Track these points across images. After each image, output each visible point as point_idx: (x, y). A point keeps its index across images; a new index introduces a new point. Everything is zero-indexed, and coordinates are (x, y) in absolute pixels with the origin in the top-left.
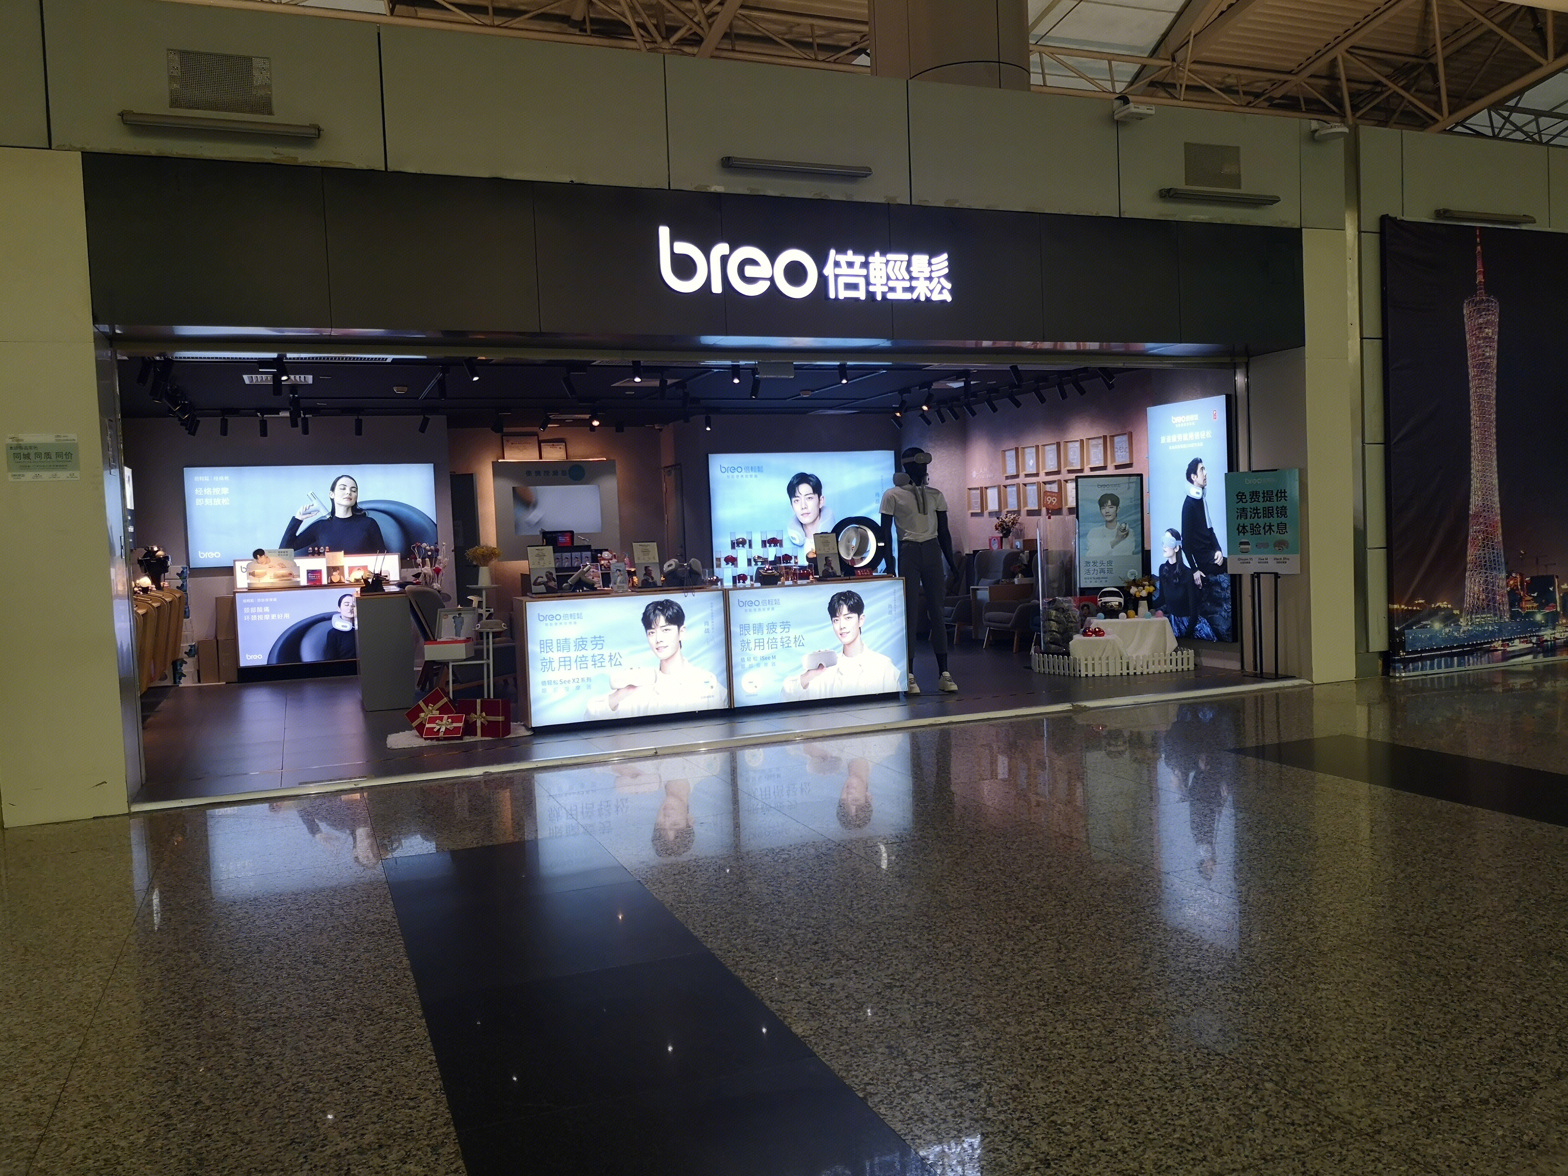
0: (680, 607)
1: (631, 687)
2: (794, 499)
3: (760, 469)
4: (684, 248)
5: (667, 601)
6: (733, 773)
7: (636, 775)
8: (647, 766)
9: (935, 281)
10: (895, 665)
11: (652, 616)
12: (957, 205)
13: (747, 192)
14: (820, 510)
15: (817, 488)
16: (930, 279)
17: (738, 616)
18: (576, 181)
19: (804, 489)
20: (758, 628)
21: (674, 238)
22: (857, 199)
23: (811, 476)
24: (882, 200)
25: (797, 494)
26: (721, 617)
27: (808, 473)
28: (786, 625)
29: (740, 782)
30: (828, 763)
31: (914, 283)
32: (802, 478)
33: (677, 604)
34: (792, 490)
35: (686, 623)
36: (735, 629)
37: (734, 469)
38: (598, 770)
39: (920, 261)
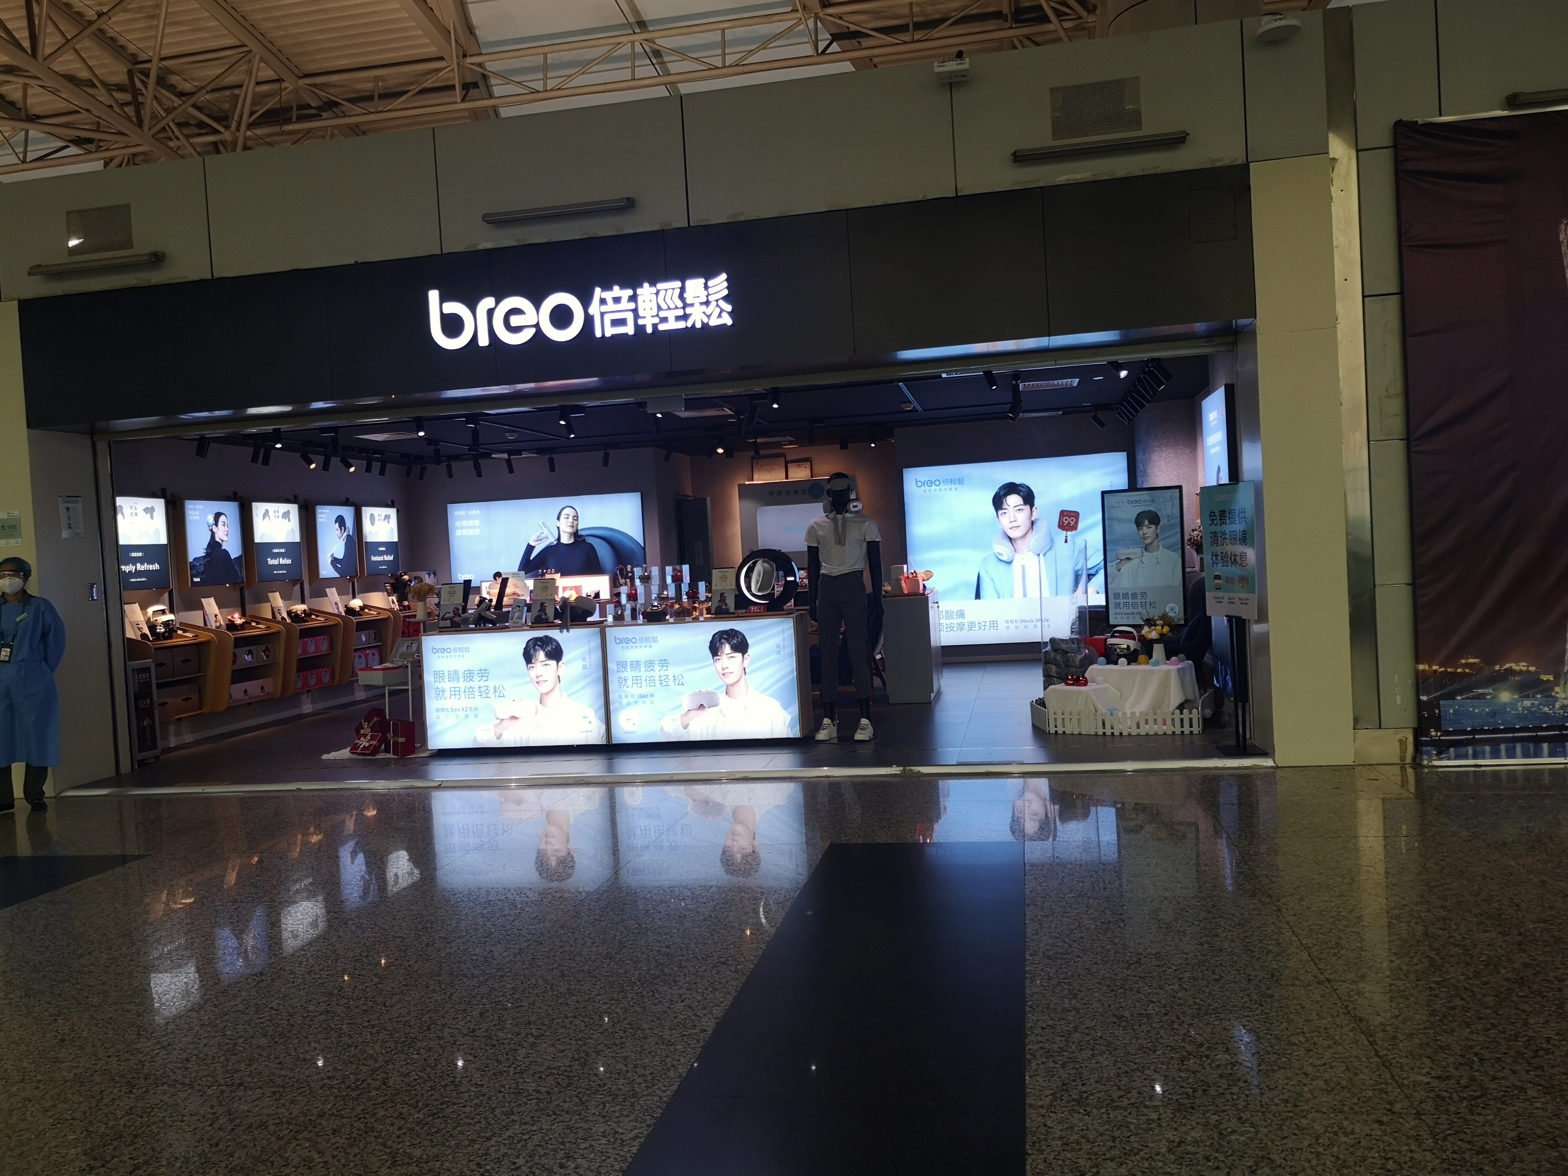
0: (558, 644)
1: (514, 718)
2: (1000, 512)
3: (960, 481)
4: (454, 307)
5: (546, 637)
6: (612, 808)
7: (519, 802)
8: (530, 794)
9: (714, 304)
10: (785, 709)
11: (532, 651)
12: (742, 218)
13: (514, 244)
14: (1033, 523)
15: (1029, 498)
16: (707, 303)
17: (616, 652)
18: (360, 261)
19: (1014, 500)
20: (636, 665)
21: (443, 299)
22: (628, 230)
23: (1020, 485)
24: (656, 228)
25: (1005, 506)
26: (599, 654)
27: (1018, 482)
28: (664, 663)
29: (620, 818)
30: (709, 807)
31: (688, 310)
32: (1011, 488)
33: (555, 641)
34: (998, 502)
35: (565, 658)
36: (611, 666)
37: (930, 483)
38: (486, 794)
39: (695, 285)
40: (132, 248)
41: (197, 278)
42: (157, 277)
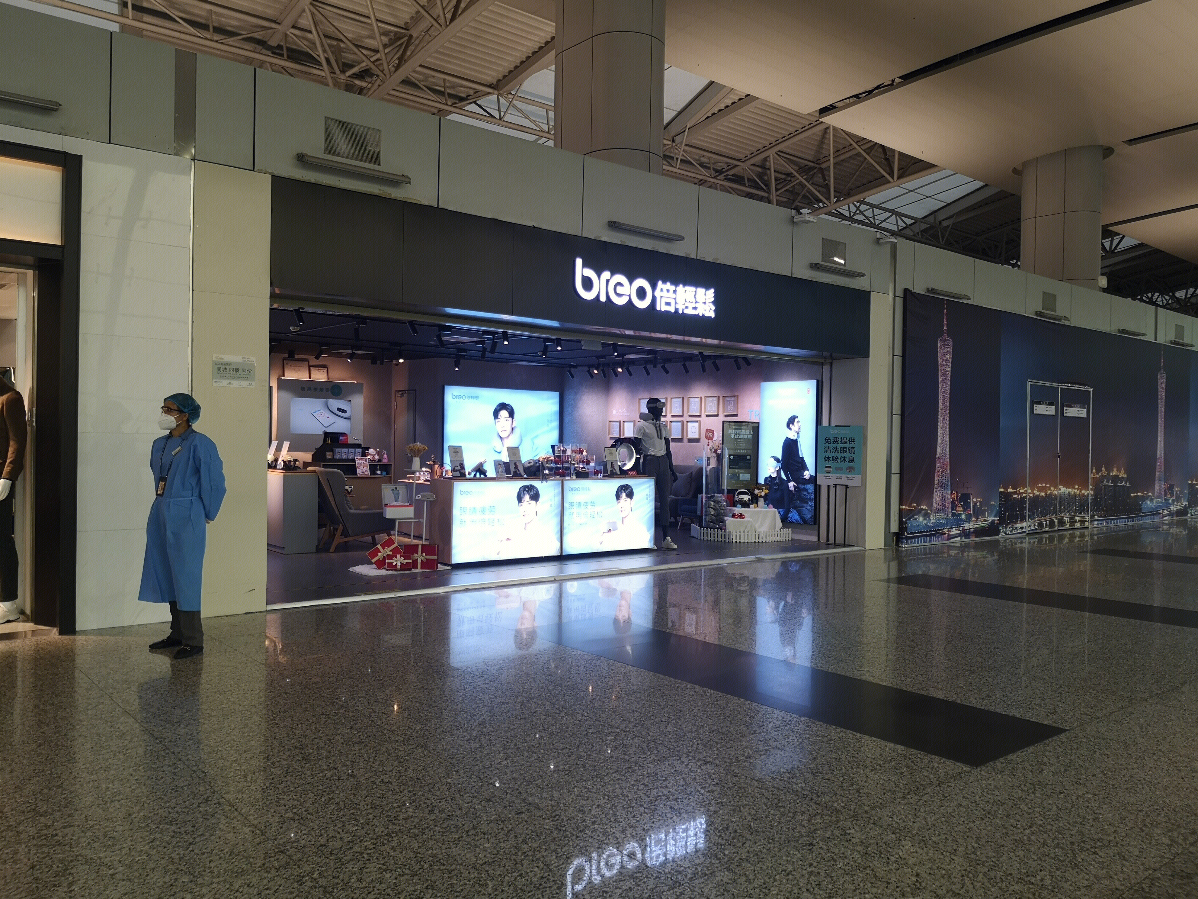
0: (537, 490)
1: (508, 539)
2: (497, 420)
3: (477, 398)
5: (531, 485)
6: (560, 596)
7: (507, 596)
8: (513, 591)
10: (648, 531)
11: (522, 495)
12: (718, 262)
13: (620, 243)
14: (513, 429)
15: (512, 414)
17: (570, 497)
18: (536, 226)
19: (504, 413)
20: (579, 504)
21: (584, 265)
22: (672, 253)
23: (508, 405)
24: (684, 255)
25: (499, 417)
26: (560, 497)
27: (507, 403)
28: (593, 503)
29: (564, 603)
30: (610, 591)
32: (503, 406)
33: (536, 488)
34: (496, 414)
35: (541, 499)
36: (566, 505)
37: (460, 397)
38: (487, 593)
40: (379, 164)
41: (427, 204)
42: (396, 193)
